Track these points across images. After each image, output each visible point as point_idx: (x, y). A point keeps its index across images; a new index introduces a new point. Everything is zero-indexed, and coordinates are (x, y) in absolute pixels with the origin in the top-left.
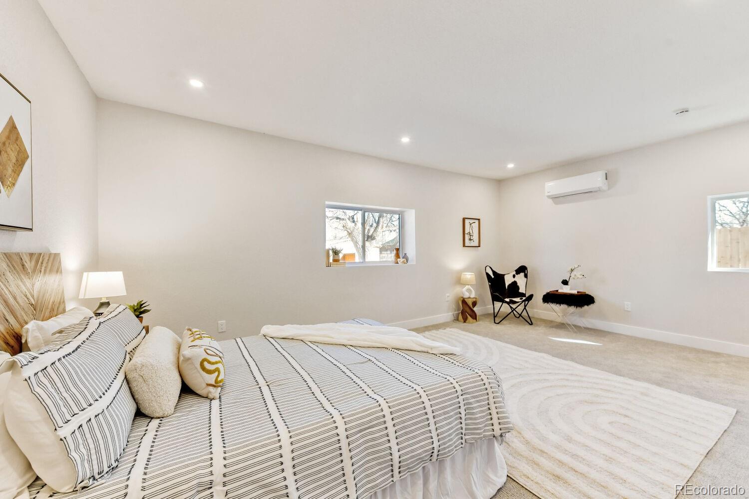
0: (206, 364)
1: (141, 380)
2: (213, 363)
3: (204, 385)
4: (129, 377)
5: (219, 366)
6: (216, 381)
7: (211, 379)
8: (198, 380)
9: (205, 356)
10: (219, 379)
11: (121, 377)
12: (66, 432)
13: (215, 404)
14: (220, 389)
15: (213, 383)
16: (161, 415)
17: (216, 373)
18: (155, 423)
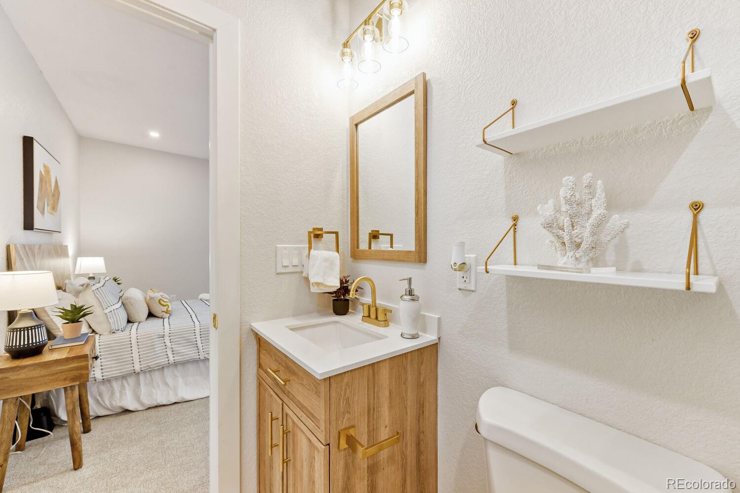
0: (161, 301)
1: (129, 304)
2: (165, 302)
3: (161, 311)
4: (124, 302)
5: (169, 304)
6: (167, 310)
7: (165, 309)
8: (157, 309)
9: (161, 298)
10: (169, 310)
11: (120, 302)
12: (107, 311)
13: (166, 320)
14: (169, 315)
15: (166, 311)
16: (139, 320)
17: (167, 307)
18: (136, 325)
